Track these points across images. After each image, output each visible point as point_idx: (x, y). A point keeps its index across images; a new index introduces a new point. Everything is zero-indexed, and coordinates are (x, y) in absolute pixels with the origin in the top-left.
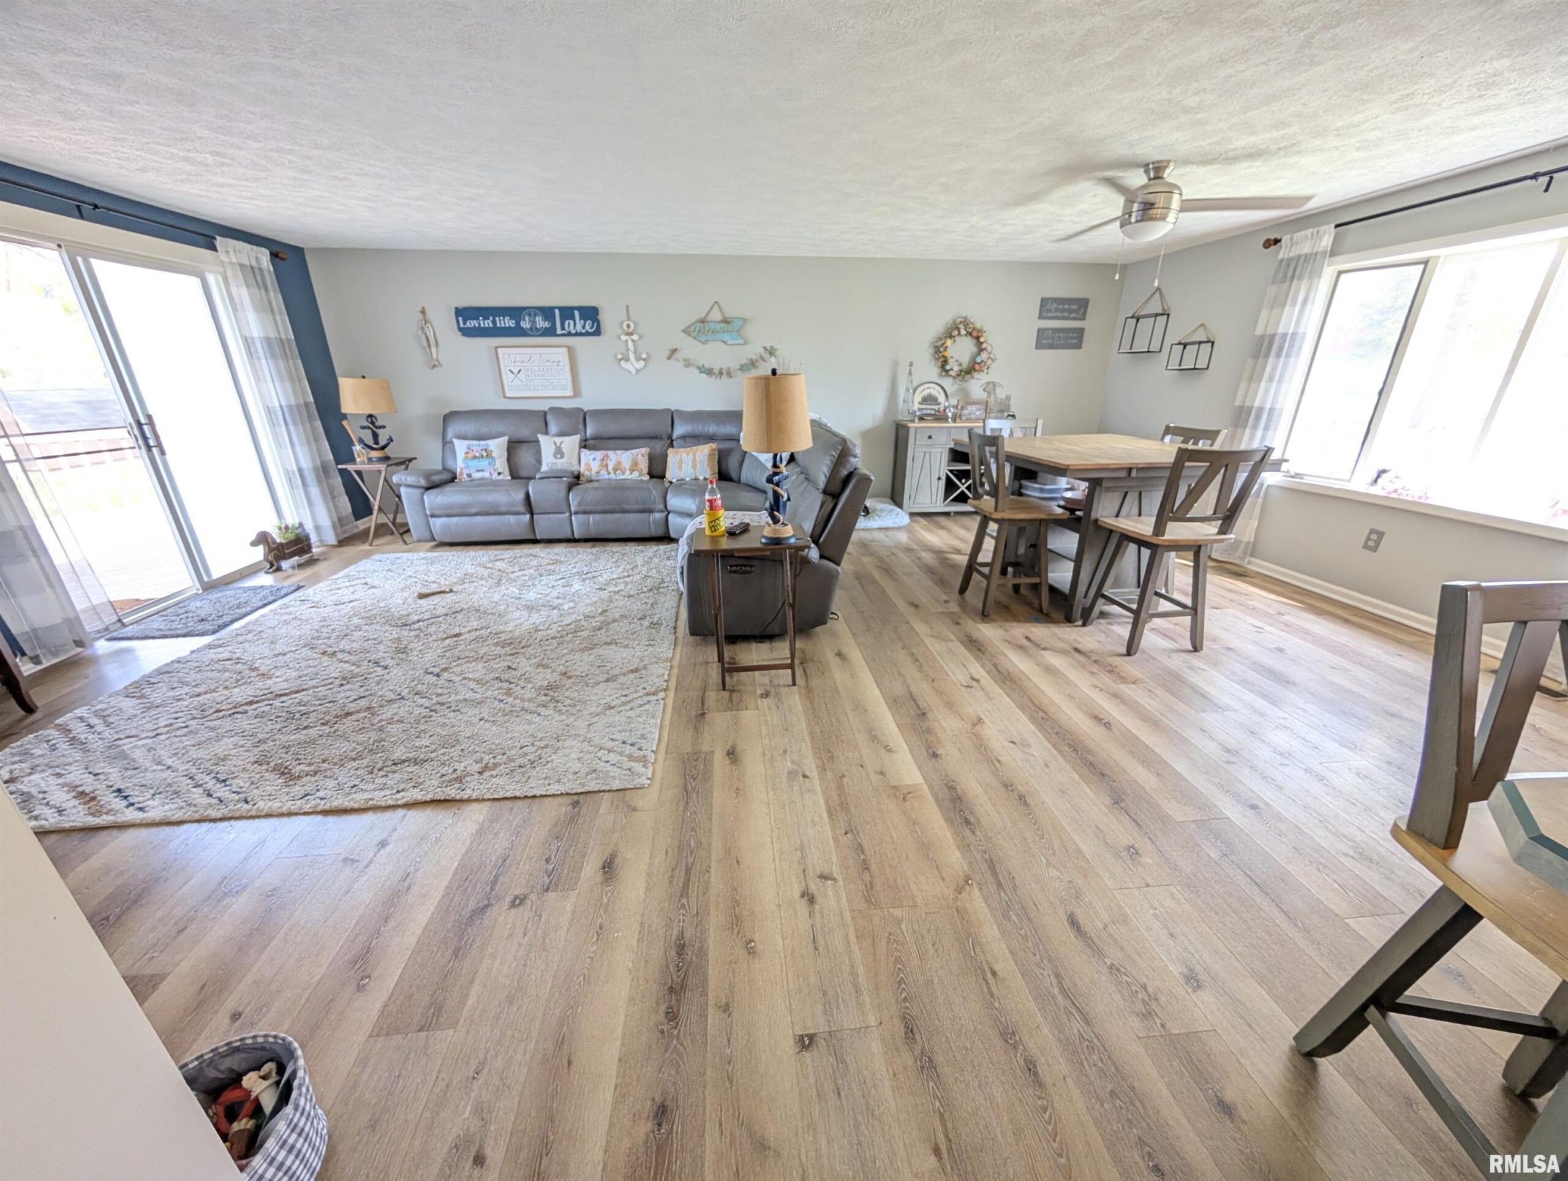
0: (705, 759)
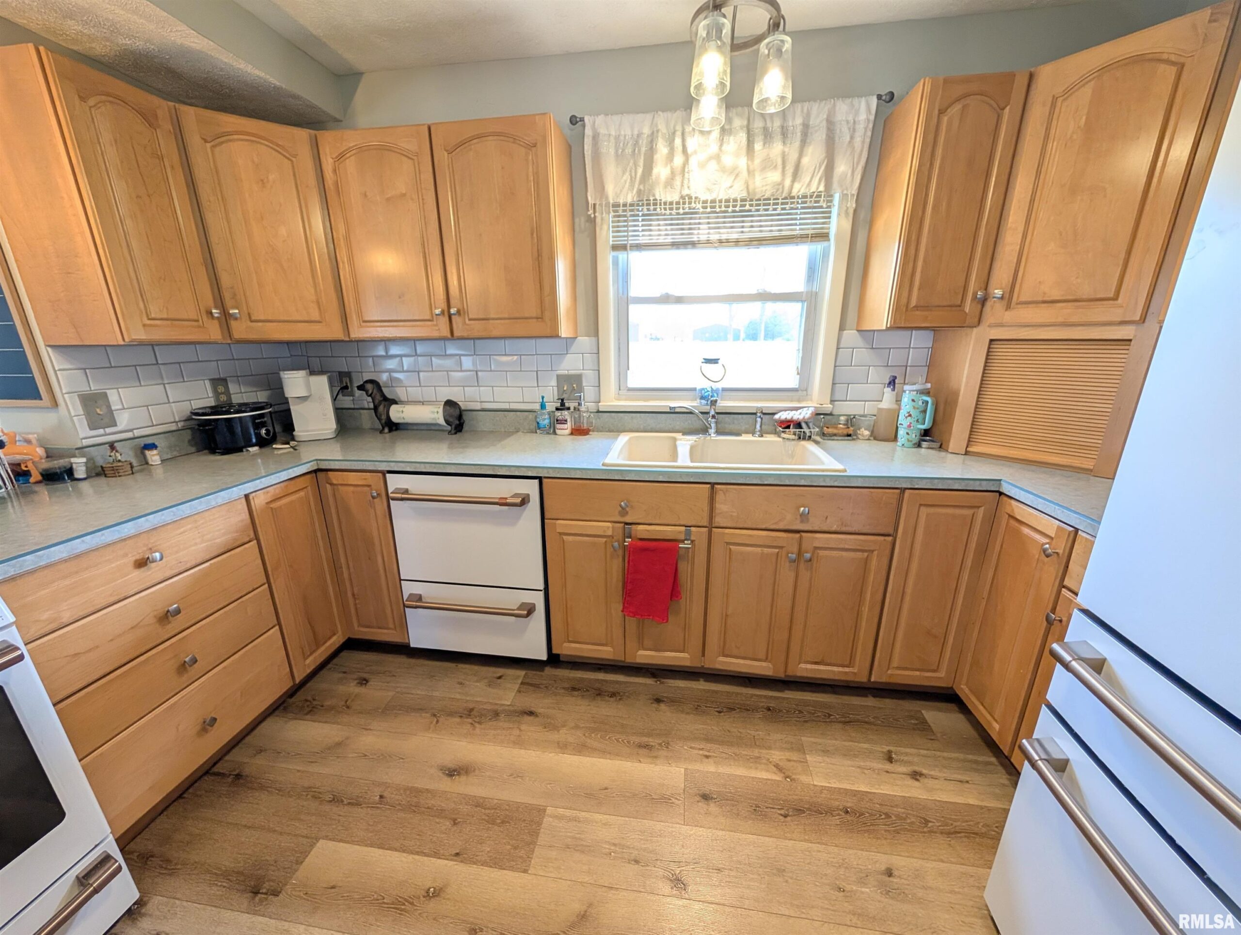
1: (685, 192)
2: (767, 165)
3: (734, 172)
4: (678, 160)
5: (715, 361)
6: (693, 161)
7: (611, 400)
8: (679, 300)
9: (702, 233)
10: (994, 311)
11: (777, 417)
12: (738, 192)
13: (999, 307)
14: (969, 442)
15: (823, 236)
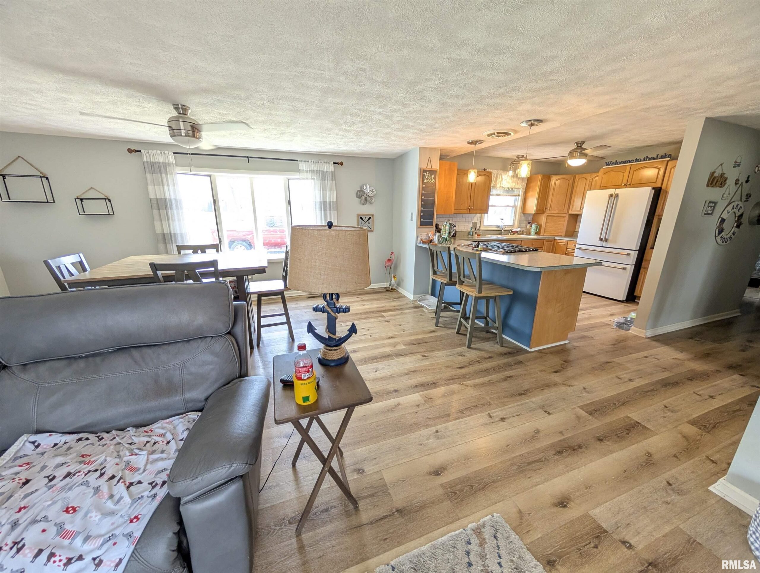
0: (450, 488)
1: (501, 185)
2: (513, 182)
3: (508, 182)
4: (500, 179)
5: (503, 219)
6: (503, 180)
7: (482, 228)
8: (495, 206)
9: (501, 193)
10: (548, 211)
11: (513, 230)
12: (509, 186)
13: (548, 210)
14: (544, 233)
15: (519, 195)
